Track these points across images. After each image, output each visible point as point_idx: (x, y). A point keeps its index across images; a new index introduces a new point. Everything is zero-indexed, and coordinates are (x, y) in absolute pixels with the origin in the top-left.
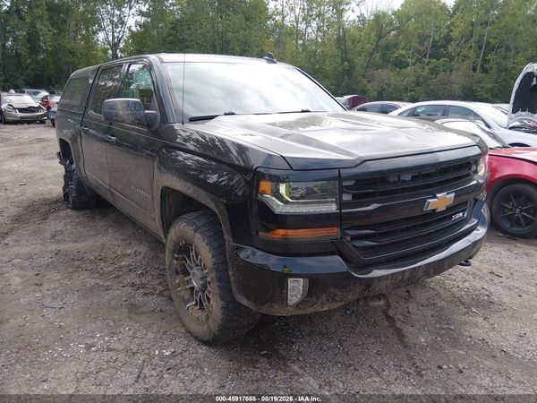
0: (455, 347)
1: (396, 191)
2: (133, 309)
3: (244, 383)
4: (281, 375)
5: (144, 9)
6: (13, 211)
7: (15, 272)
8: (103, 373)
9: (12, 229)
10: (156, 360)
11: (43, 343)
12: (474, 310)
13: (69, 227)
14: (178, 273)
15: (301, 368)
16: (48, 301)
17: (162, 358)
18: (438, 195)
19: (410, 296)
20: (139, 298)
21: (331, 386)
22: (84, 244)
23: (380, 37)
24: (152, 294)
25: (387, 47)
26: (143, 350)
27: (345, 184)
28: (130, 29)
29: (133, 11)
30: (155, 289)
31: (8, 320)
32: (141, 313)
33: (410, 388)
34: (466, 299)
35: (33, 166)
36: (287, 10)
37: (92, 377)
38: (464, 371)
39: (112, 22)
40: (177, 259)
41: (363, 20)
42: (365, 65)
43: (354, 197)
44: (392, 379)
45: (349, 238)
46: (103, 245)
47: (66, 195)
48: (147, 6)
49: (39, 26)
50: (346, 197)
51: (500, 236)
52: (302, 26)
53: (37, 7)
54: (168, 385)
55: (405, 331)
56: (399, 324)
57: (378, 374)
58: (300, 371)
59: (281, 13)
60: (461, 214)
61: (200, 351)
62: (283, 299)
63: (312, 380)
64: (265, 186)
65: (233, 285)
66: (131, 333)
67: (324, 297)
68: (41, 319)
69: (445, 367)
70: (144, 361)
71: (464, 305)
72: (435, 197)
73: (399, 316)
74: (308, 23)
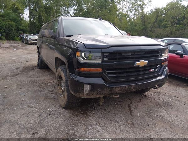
0: (150, 118)
1: (125, 58)
2: (46, 97)
3: (72, 121)
4: (85, 119)
5: (76, 8)
6: (21, 69)
7: (16, 85)
8: (30, 114)
9: (20, 73)
10: (47, 112)
11: (16, 104)
12: (162, 107)
13: (36, 74)
14: (59, 86)
15: (92, 118)
16: (22, 93)
17: (49, 111)
18: (140, 61)
19: (141, 101)
20: (49, 94)
21: (100, 124)
22: (39, 79)
23: (157, 17)
24: (54, 94)
25: (161, 21)
26: (44, 109)
27: (105, 54)
28: (70, 14)
29: (72, 9)
30: (55, 92)
31: (8, 97)
32: (48, 99)
33: (127, 128)
34: (161, 104)
35: (32, 57)
36: (124, 8)
37: (26, 115)
38: (150, 125)
39: (65, 12)
40: (59, 81)
41: (152, 11)
42: (152, 27)
43: (109, 59)
44: (122, 124)
45: (107, 73)
46: (45, 79)
47: (38, 64)
48: (77, 7)
49: (42, 14)
50: (106, 59)
51: (184, 85)
52: (129, 13)
53: (41, 7)
54: (48, 119)
55: (133, 111)
56: (132, 109)
57: (118, 123)
58: (91, 119)
59: (122, 9)
60: (153, 70)
61: (62, 110)
62: (83, 92)
63: (94, 122)
64: (78, 54)
65: (69, 87)
66: (43, 104)
67: (96, 92)
68: (18, 98)
69: (143, 123)
70: (43, 112)
71: (160, 105)
72: (139, 61)
73: (133, 107)
74: (131, 12)
